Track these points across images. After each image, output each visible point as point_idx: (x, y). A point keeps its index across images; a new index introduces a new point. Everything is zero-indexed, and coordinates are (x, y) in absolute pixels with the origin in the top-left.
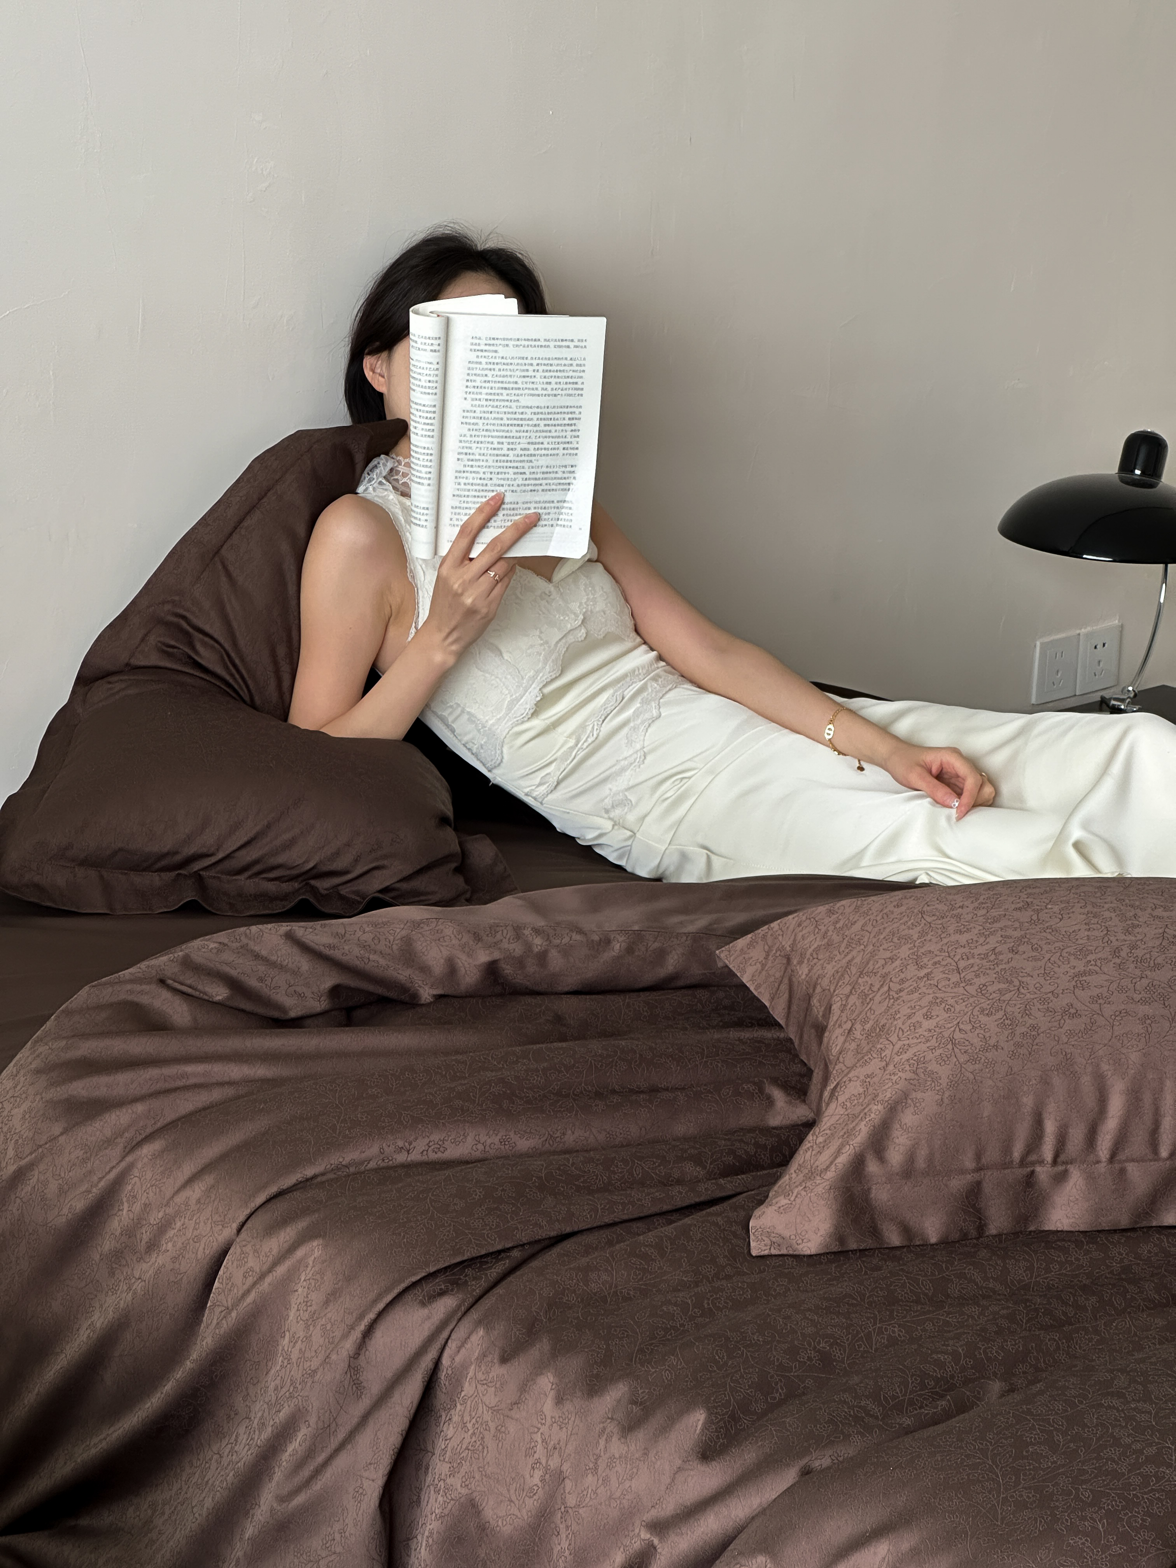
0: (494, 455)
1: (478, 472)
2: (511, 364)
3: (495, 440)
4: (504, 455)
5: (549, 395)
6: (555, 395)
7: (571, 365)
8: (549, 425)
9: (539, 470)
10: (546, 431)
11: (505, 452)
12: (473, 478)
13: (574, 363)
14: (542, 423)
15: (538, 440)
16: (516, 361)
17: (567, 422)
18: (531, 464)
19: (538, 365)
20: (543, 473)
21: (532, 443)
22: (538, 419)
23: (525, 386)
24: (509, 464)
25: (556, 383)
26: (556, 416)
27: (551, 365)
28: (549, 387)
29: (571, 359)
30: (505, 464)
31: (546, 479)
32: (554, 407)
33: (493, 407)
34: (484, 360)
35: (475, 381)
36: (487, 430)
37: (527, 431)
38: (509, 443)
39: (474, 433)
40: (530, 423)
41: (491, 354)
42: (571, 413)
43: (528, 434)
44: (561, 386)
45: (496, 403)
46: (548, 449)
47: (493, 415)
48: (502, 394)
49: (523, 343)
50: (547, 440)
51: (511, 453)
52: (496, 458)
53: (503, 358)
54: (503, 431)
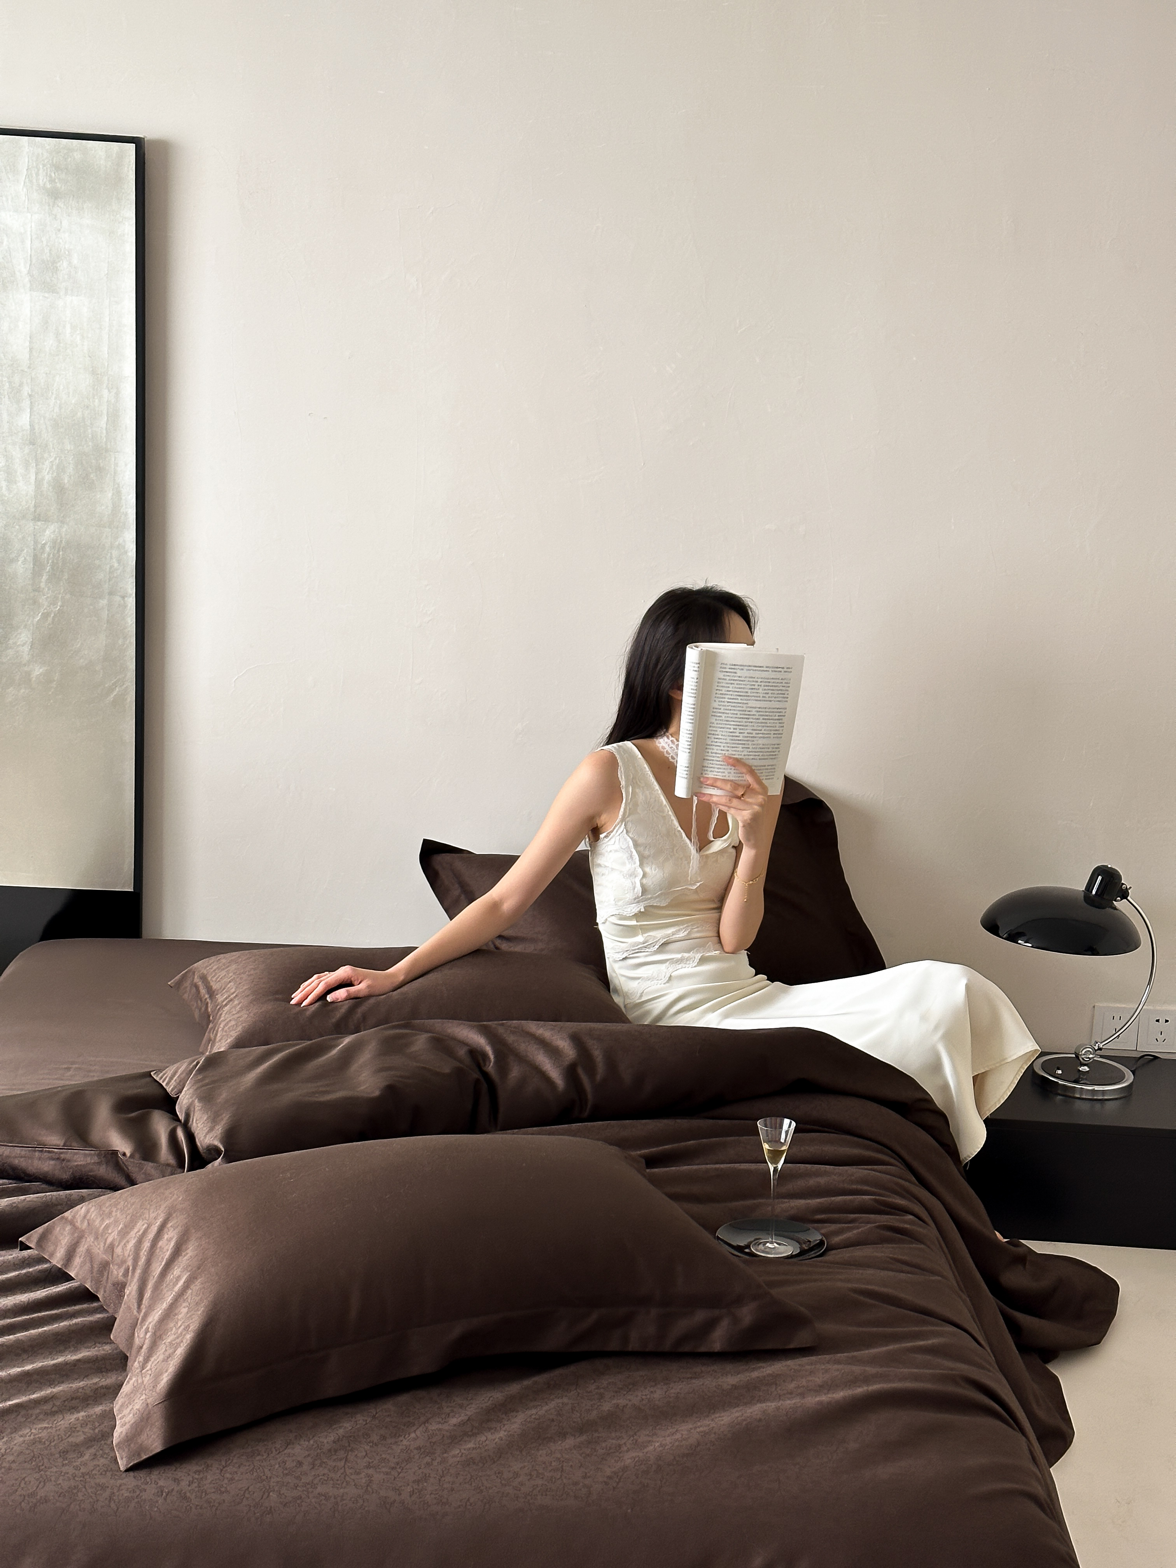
0: (730, 736)
1: (720, 746)
2: (745, 681)
3: (732, 727)
4: (737, 736)
5: (767, 701)
6: (770, 701)
7: (782, 683)
8: (765, 719)
9: (758, 747)
10: (764, 723)
11: (738, 735)
12: (717, 750)
13: (784, 681)
14: (762, 718)
15: (758, 728)
16: (747, 679)
17: (777, 718)
18: (753, 743)
19: (761, 682)
20: (760, 748)
21: (755, 730)
22: (759, 715)
23: (752, 694)
24: (740, 742)
25: (772, 693)
26: (771, 714)
27: (769, 682)
28: (767, 696)
29: (782, 679)
30: (737, 742)
31: (761, 752)
32: (770, 708)
33: (732, 707)
34: (728, 678)
35: (722, 690)
36: (727, 721)
37: (752, 722)
38: (740, 729)
39: (719, 722)
40: (754, 717)
41: (733, 674)
42: (780, 712)
43: (753, 724)
44: (775, 696)
45: (733, 704)
46: (764, 734)
47: (732, 712)
48: (738, 699)
49: (753, 668)
50: (764, 728)
51: (741, 735)
52: (731, 738)
53: (739, 677)
54: (737, 721)
